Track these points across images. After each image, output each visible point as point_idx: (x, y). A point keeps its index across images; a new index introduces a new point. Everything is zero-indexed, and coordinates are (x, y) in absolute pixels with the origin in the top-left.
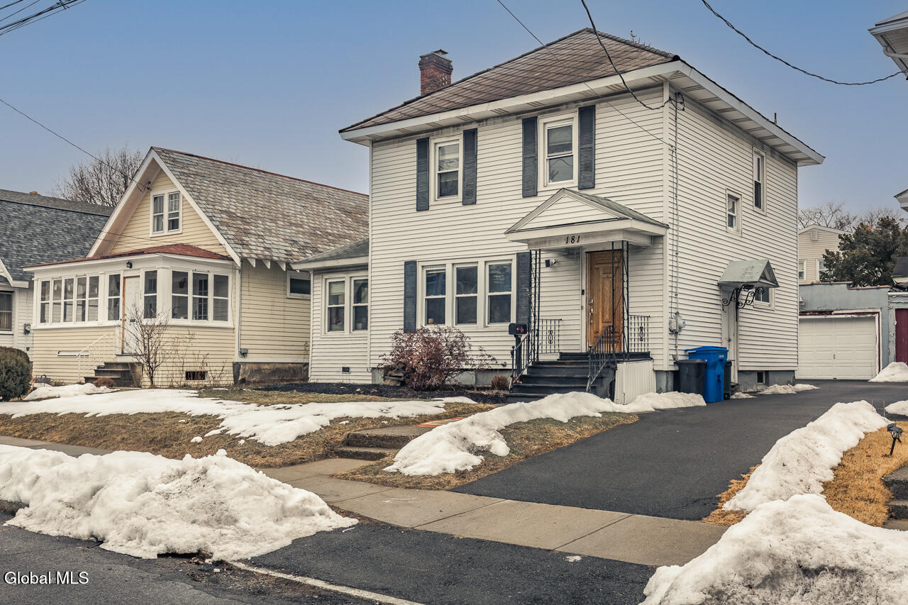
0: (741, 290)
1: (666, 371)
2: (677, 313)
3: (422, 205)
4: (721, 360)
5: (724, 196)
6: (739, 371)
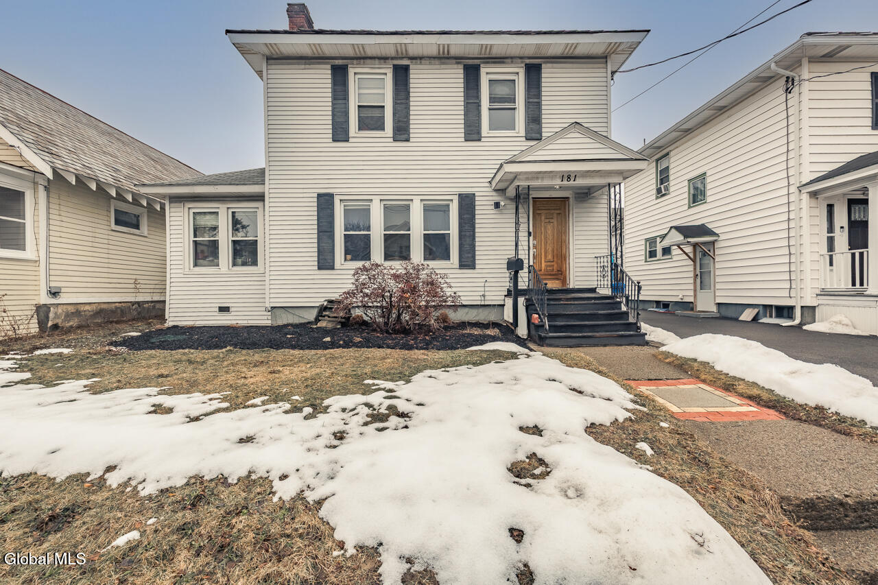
3: (340, 135)
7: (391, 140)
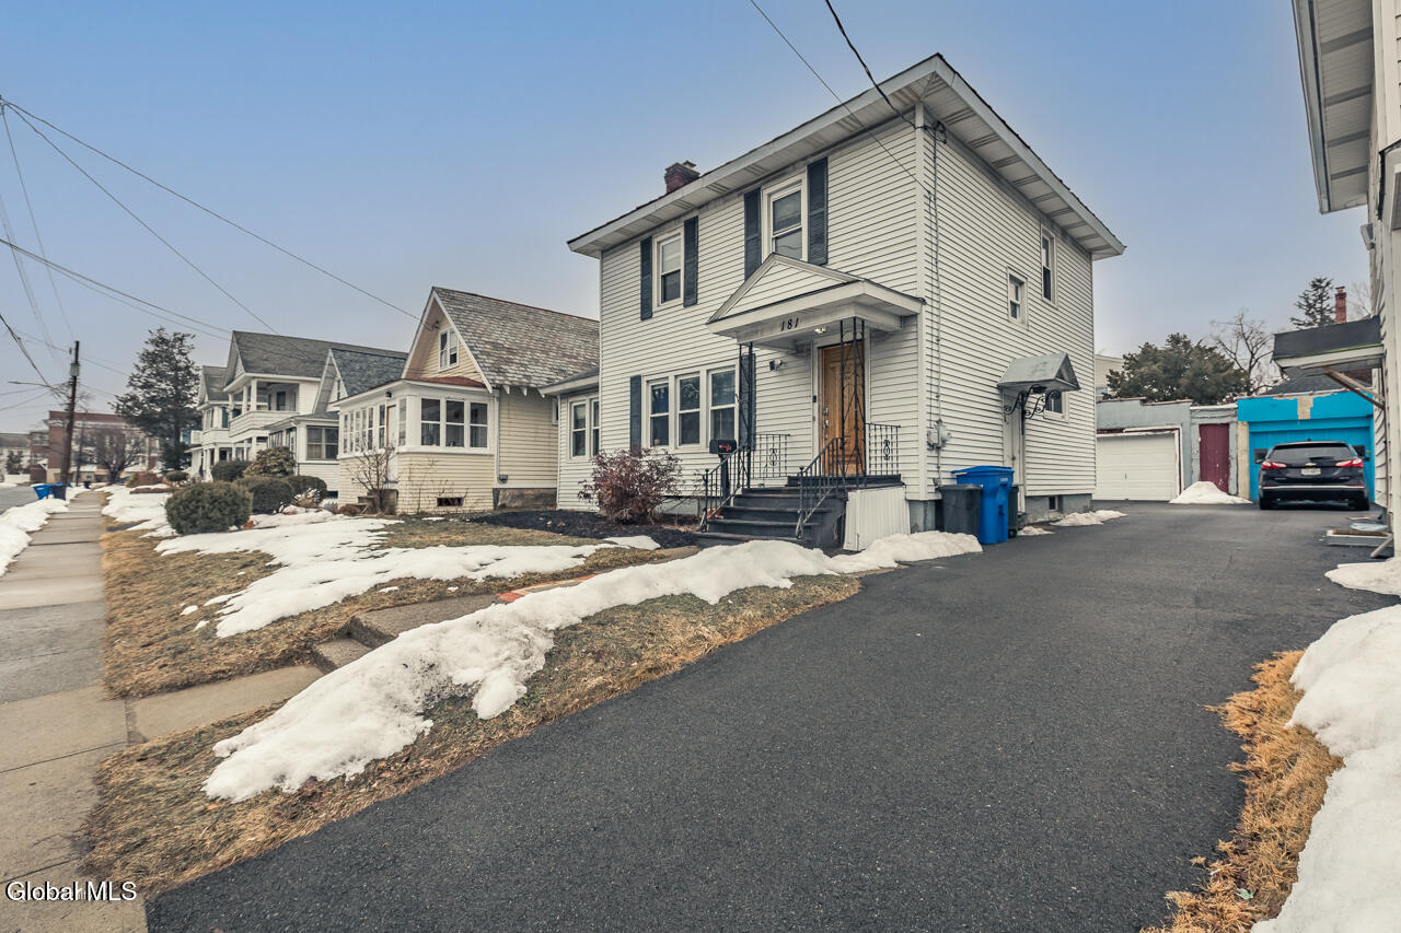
0: (1028, 394)
1: (924, 502)
2: (939, 422)
3: (646, 312)
4: (1004, 485)
5: (1004, 276)
6: (1026, 497)
7: (682, 307)
